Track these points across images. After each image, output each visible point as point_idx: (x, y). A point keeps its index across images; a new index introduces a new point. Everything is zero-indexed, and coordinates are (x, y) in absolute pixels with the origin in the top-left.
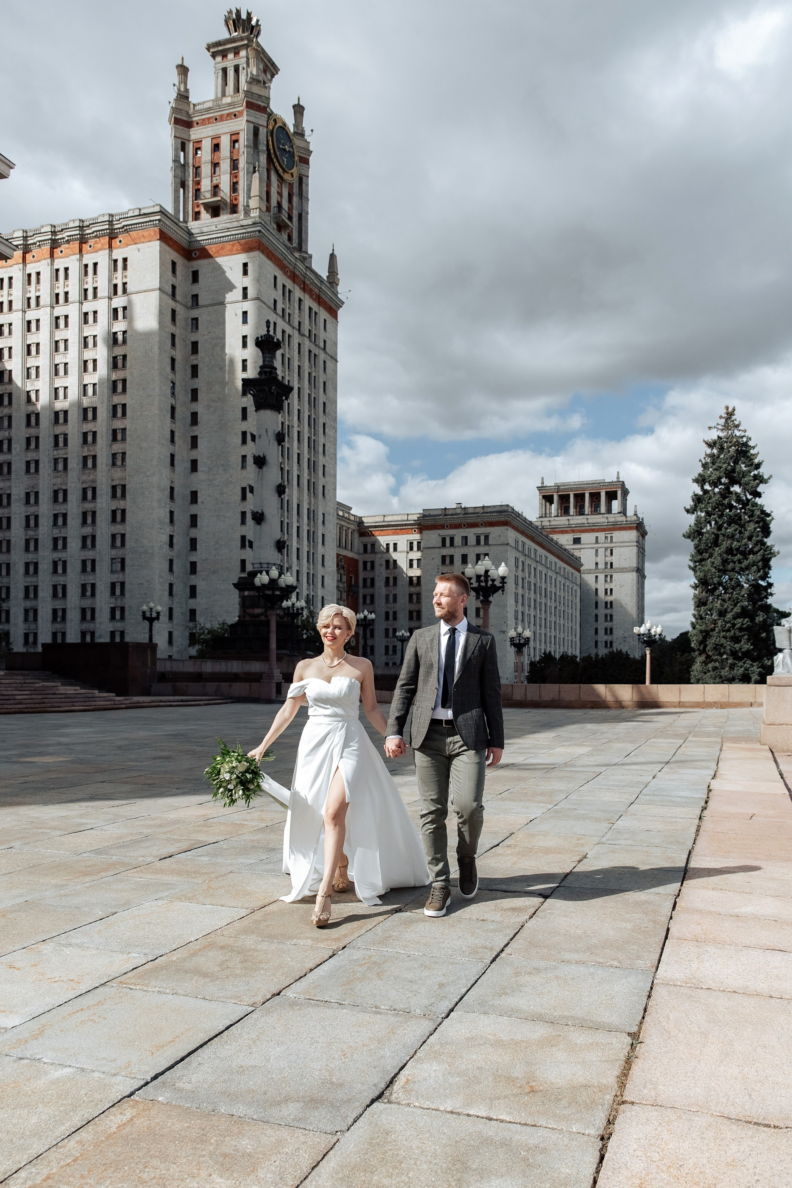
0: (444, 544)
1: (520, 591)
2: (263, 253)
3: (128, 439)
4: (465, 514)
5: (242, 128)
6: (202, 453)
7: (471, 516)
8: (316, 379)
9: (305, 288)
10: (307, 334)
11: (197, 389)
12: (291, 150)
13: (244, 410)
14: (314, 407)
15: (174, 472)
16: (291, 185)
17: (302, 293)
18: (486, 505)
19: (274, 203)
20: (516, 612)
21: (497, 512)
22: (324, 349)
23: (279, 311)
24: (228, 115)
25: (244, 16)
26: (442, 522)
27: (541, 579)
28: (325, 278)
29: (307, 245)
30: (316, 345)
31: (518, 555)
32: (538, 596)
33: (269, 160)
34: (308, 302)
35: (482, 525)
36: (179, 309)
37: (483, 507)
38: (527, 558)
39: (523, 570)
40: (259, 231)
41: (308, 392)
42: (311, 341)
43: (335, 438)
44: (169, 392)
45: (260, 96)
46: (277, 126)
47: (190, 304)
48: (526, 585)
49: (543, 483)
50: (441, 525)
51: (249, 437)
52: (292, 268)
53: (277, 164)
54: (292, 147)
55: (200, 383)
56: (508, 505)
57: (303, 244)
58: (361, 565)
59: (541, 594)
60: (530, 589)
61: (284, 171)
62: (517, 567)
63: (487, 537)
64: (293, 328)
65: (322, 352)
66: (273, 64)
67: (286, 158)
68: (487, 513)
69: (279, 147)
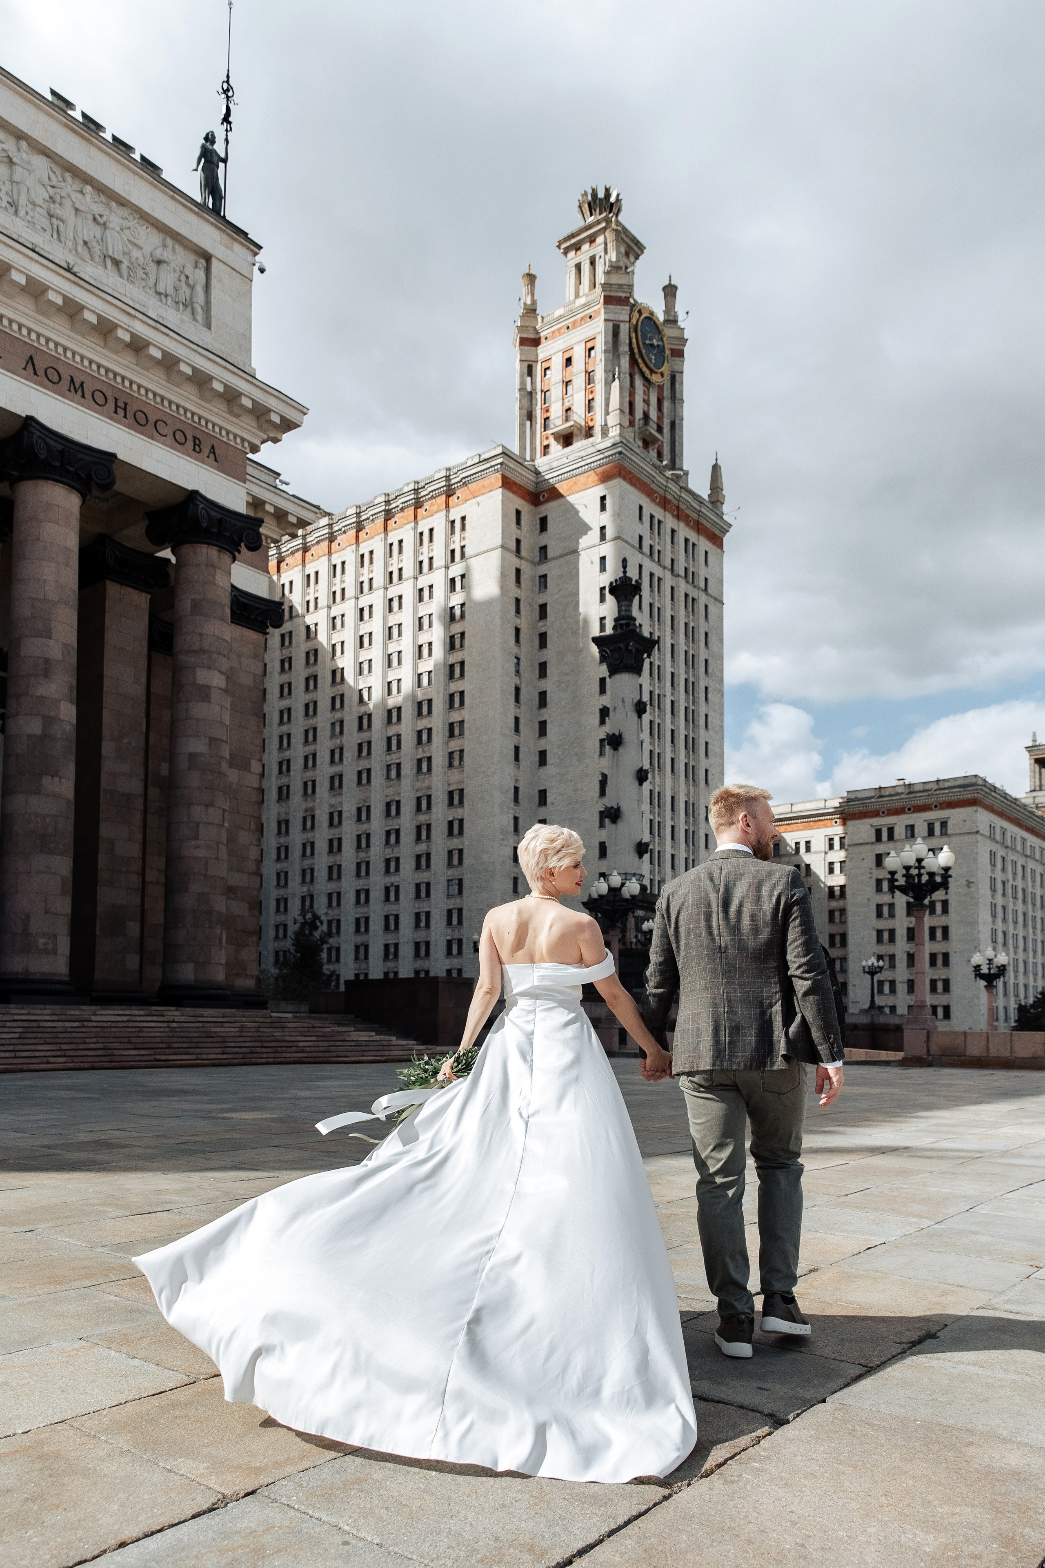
0: (879, 838)
1: (1000, 901)
2: (625, 479)
3: (466, 732)
4: (910, 793)
5: (599, 330)
6: (552, 742)
7: (918, 795)
8: (696, 630)
9: (679, 515)
10: (682, 573)
11: (545, 663)
12: (660, 343)
13: (602, 681)
14: (693, 667)
15: (518, 768)
16: (661, 388)
17: (676, 521)
18: (941, 778)
19: (639, 414)
20: (994, 932)
21: (960, 786)
22: (706, 589)
23: (646, 549)
24: (582, 319)
25: (601, 194)
26: (875, 807)
27: (1034, 881)
28: (706, 497)
29: (681, 460)
30: (694, 587)
31: (995, 847)
32: (1030, 907)
33: (633, 361)
34: (684, 532)
35: (936, 806)
36: (525, 567)
37: (938, 781)
38: (1010, 852)
39: (1003, 869)
40: (620, 453)
41: (685, 648)
42: (687, 582)
43: (722, 705)
44: (513, 670)
45: (620, 286)
46: (643, 317)
47: (537, 559)
48: (1009, 891)
49: (1034, 741)
50: (874, 812)
52: (661, 492)
53: (642, 365)
54: (662, 339)
55: (549, 655)
56: (976, 776)
57: (677, 460)
59: (1034, 905)
60: (1015, 898)
61: (652, 372)
62: (994, 865)
63: (944, 824)
64: (665, 568)
65: (703, 594)
66: (637, 243)
67: (655, 355)
68: (944, 789)
69: (644, 344)
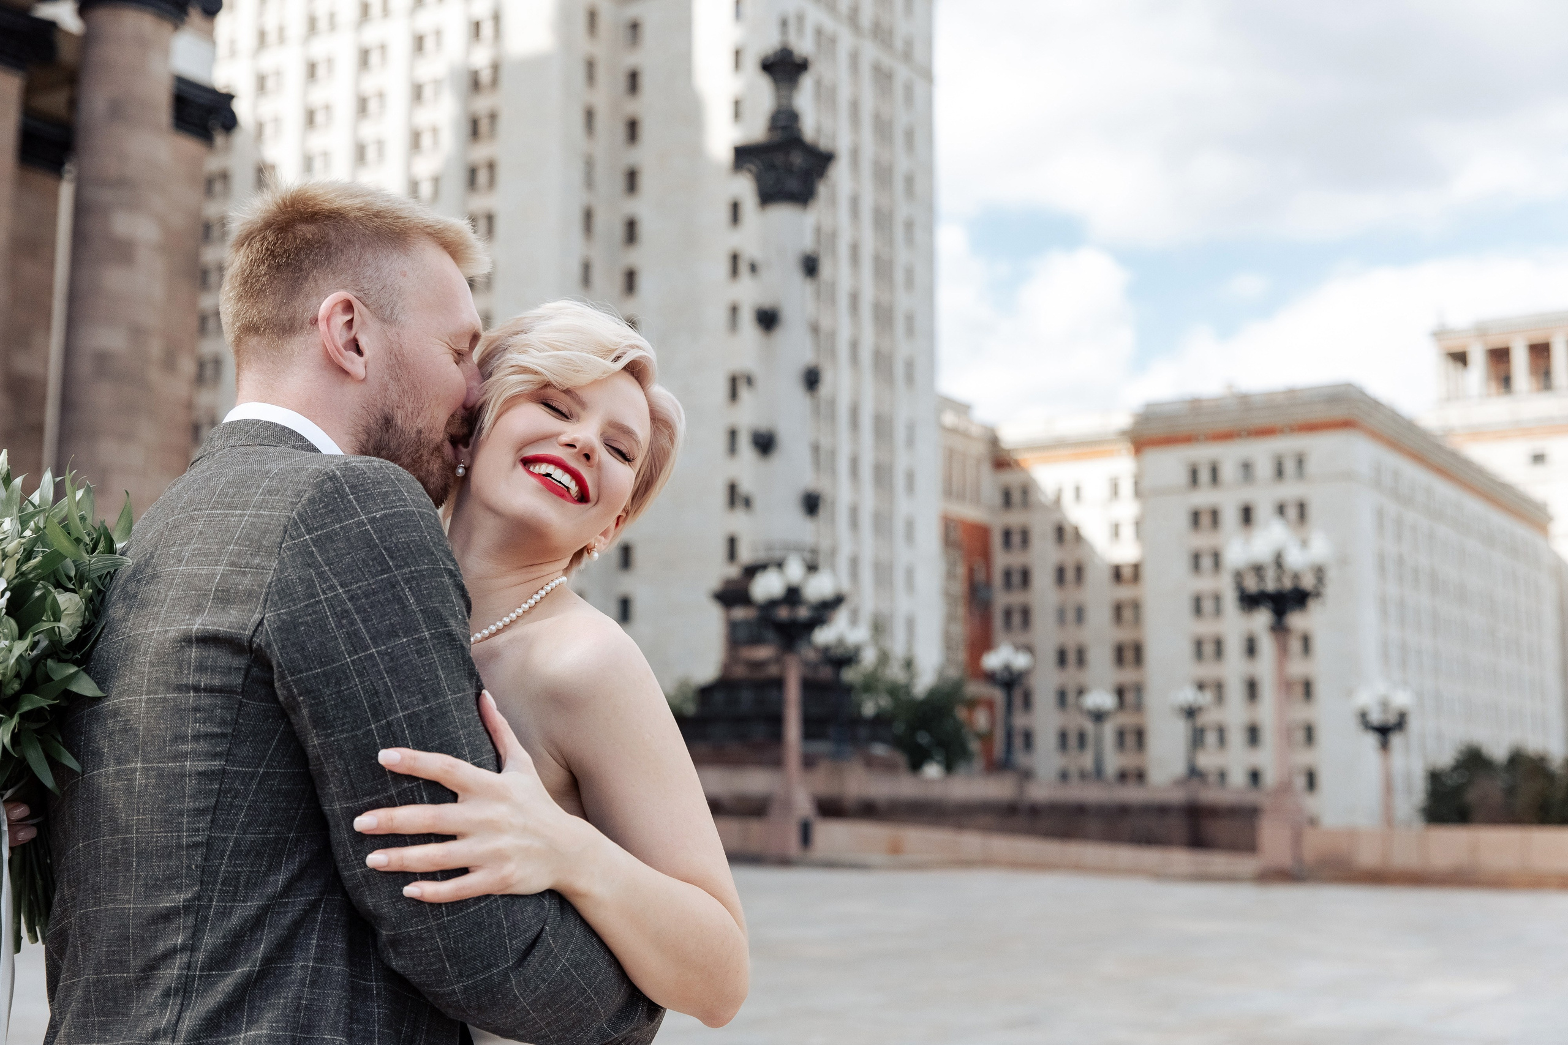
0: (1194, 483)
1: (1392, 590)
4: (1246, 408)
6: (648, 306)
7: (1259, 411)
10: (869, 28)
11: (636, 168)
13: (735, 209)
14: (886, 186)
18: (1297, 386)
21: (1324, 400)
22: (906, 56)
26: (1189, 431)
30: (889, 51)
31: (1382, 500)
35: (1287, 430)
36: (604, 7)
37: (1290, 392)
41: (873, 152)
42: (878, 42)
43: (934, 253)
50: (1185, 436)
51: (743, 268)
55: (643, 155)
58: (997, 540)
63: (1300, 462)
64: (840, 19)
65: (902, 65)
68: (1301, 404)
